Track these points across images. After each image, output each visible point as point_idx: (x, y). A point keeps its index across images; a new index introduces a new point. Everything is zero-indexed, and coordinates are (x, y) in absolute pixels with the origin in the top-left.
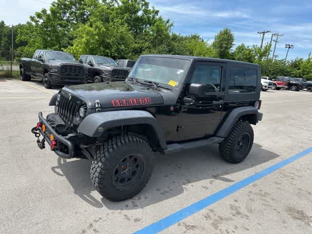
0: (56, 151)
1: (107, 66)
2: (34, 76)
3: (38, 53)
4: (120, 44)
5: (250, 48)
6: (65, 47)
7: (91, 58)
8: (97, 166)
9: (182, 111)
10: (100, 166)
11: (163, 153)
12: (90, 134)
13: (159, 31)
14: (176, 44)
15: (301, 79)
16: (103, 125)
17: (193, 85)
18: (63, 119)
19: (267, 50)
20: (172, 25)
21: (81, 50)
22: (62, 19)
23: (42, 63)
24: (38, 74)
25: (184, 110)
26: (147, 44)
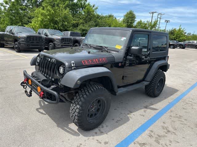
0: (44, 99)
1: (57, 36)
2: (7, 44)
3: (9, 28)
4: (64, 21)
5: (145, 22)
6: (27, 24)
7: (46, 31)
8: (75, 108)
9: (126, 65)
10: (79, 108)
11: (116, 95)
12: (72, 86)
13: (89, 13)
14: (100, 21)
15: (175, 41)
16: (80, 79)
17: (133, 48)
18: (44, 75)
19: (155, 24)
20: (97, 8)
21: (37, 25)
22: (22, 5)
23: (13, 35)
24: (9, 42)
25: (128, 65)
26: (81, 21)
